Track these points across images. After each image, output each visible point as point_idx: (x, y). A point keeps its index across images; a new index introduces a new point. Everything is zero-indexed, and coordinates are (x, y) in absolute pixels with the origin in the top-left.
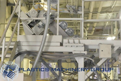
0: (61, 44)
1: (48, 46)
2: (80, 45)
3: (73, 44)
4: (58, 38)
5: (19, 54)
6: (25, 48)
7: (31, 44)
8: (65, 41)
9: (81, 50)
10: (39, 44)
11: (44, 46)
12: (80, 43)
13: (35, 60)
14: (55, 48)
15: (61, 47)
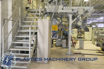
0: (63, 9)
1: (57, 10)
2: (70, 9)
3: (68, 9)
4: (61, 7)
5: (46, 13)
6: (48, 11)
7: (50, 9)
8: (64, 7)
9: (71, 11)
10: (54, 9)
11: (55, 10)
12: (70, 8)
13: (52, 17)
14: (60, 11)
15: (63, 10)
